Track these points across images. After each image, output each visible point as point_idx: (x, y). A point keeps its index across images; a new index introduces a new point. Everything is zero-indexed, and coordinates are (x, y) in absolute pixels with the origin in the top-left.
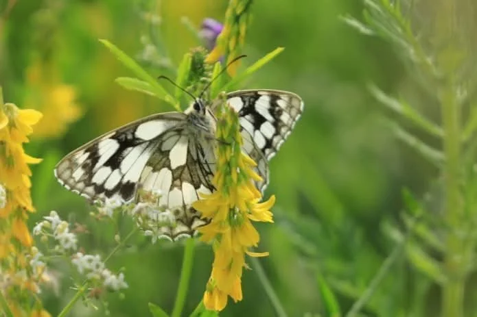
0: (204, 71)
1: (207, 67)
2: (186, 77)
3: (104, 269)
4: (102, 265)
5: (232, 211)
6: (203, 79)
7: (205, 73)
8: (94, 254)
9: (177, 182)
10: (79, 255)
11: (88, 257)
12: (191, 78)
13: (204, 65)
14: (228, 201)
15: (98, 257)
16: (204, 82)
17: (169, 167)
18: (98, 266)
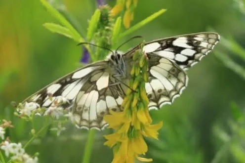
0: (108, 22)
1: (111, 20)
2: (96, 26)
3: (24, 154)
4: (23, 150)
5: (131, 127)
6: (107, 28)
7: (109, 24)
8: (17, 142)
9: (103, 97)
10: (6, 142)
11: (12, 144)
12: (98, 27)
13: (109, 18)
14: (130, 120)
15: (20, 144)
16: (108, 30)
17: (96, 90)
18: (19, 151)
